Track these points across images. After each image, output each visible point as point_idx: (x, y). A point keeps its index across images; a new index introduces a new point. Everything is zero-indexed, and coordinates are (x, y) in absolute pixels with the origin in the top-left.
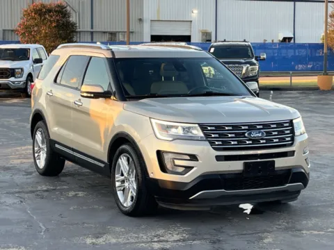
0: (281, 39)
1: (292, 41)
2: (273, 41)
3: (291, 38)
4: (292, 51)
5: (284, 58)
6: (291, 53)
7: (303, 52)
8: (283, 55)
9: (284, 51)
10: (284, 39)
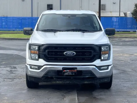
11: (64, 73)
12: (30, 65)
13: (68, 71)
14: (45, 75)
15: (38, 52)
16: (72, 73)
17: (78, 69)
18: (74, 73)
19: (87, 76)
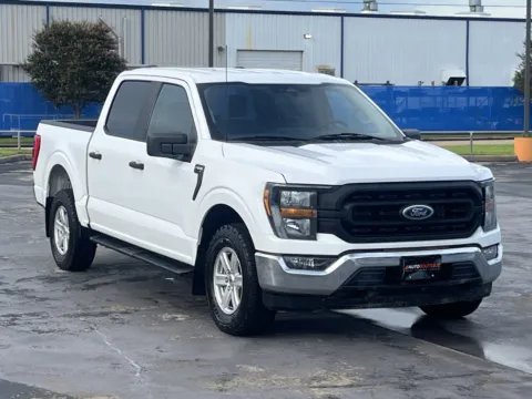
0: (446, 80)
1: (464, 84)
2: (433, 83)
3: (463, 79)
4: (464, 99)
5: (452, 109)
6: (462, 102)
7: (484, 101)
8: (450, 106)
9: (451, 99)
10: (452, 81)
11: (407, 274)
12: (283, 255)
13: (418, 266)
14: (349, 284)
15: (315, 212)
16: (429, 272)
17: (444, 260)
18: (434, 272)
19: (463, 281)
